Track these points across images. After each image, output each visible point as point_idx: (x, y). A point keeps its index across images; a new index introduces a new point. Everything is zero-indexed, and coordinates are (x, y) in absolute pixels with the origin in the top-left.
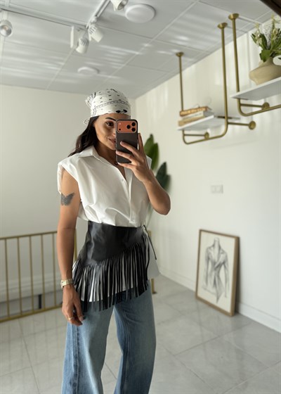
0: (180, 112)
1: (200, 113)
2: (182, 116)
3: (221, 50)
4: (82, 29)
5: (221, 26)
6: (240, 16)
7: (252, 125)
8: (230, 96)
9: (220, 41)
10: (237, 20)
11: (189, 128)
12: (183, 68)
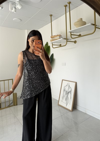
0: (51, 36)
1: (58, 37)
2: (51, 38)
3: (65, 15)
4: (14, 3)
5: (65, 6)
6: (71, 3)
7: (75, 42)
8: (68, 31)
9: (65, 12)
10: (70, 4)
11: (54, 42)
12: (52, 21)
